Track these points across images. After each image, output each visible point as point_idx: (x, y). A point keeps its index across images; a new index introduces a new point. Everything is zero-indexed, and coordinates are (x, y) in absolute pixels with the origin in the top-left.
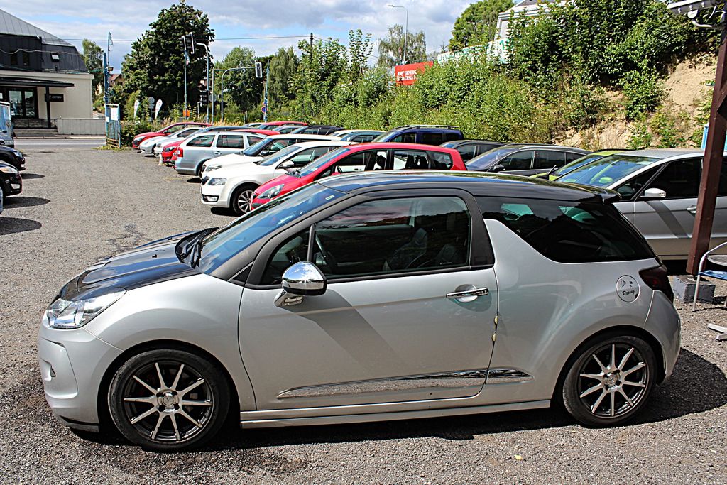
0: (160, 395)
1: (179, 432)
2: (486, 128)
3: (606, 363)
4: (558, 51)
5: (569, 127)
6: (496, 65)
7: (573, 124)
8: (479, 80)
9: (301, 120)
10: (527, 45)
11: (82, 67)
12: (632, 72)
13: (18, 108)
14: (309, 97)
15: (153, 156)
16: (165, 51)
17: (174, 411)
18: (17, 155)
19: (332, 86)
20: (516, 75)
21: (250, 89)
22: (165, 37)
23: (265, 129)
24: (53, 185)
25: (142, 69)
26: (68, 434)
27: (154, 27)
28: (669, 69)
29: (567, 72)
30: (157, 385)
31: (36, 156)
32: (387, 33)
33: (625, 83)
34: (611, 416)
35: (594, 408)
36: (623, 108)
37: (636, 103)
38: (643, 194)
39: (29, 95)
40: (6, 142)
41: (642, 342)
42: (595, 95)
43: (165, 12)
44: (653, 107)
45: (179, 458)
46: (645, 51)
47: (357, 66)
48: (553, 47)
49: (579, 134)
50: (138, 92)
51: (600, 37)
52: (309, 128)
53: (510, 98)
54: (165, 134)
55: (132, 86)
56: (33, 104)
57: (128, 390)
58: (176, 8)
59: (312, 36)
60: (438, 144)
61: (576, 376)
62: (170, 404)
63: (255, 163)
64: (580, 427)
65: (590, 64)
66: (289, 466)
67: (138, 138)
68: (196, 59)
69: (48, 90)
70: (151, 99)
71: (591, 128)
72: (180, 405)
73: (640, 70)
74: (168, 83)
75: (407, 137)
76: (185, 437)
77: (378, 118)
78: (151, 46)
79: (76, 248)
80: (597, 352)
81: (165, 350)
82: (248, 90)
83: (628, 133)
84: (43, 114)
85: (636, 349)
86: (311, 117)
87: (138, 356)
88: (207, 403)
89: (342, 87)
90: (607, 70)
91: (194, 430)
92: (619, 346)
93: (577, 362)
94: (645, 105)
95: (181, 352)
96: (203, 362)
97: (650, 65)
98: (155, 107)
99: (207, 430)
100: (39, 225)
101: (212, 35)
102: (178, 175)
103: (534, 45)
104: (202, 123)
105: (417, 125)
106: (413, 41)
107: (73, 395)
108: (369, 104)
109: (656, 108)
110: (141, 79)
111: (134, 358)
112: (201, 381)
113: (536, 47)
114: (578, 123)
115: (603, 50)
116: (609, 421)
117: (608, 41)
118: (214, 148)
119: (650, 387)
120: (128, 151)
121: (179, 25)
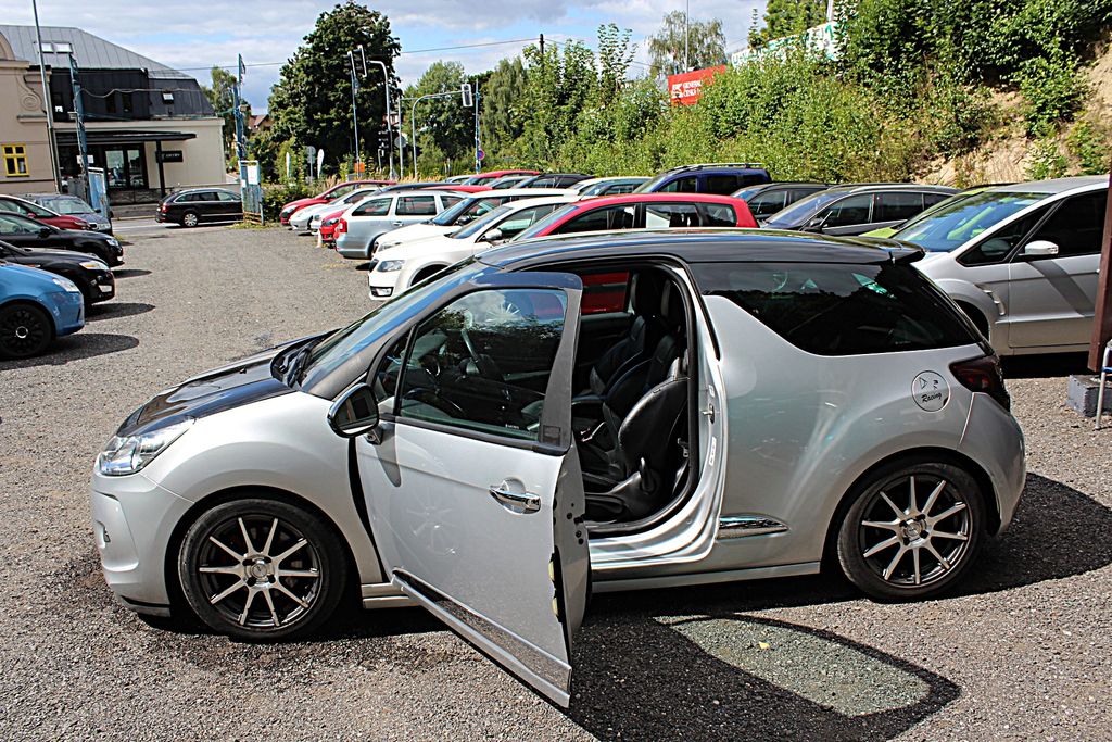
0: (248, 562)
1: (277, 615)
2: (808, 163)
3: (903, 505)
4: (916, 36)
5: (936, 154)
6: (821, 64)
7: (942, 149)
8: (794, 89)
9: (530, 168)
10: (866, 29)
11: (207, 108)
12: (1034, 59)
13: (120, 175)
14: (542, 129)
15: (309, 234)
16: (329, 77)
17: (268, 585)
18: (111, 243)
19: (574, 112)
20: (852, 77)
21: (460, 125)
22: (327, 55)
23: (476, 183)
24: (161, 285)
25: (296, 105)
26: (135, 621)
27: (311, 41)
28: (1097, 50)
29: (931, 67)
30: (242, 550)
31: (142, 244)
32: (664, 25)
33: (1024, 78)
34: (915, 584)
35: (887, 573)
36: (1022, 119)
37: (1040, 110)
38: (1024, 251)
39: (133, 154)
40: (101, 226)
41: (957, 471)
42: (977, 101)
43: (326, 17)
44: (1070, 114)
45: (278, 650)
46: (1055, 24)
47: (611, 80)
48: (907, 29)
49: (952, 163)
50: (293, 139)
51: (982, 8)
52: (541, 178)
53: (841, 115)
54: (327, 200)
55: (283, 131)
56: (141, 170)
57: (204, 557)
58: (341, 10)
59: (542, 39)
60: (728, 192)
61: (856, 526)
62: (262, 575)
63: (446, 235)
64: (868, 602)
65: (966, 53)
66: (428, 659)
67: (287, 209)
68: (375, 84)
69: (159, 146)
70: (311, 149)
71: (971, 154)
72: (276, 577)
73: (1047, 56)
74: (335, 123)
75: (684, 183)
76: (286, 621)
77: (644, 159)
78: (307, 70)
79: (183, 371)
80: (888, 488)
81: (251, 500)
82: (457, 126)
83: (1029, 157)
84: (154, 183)
85: (948, 481)
86: (545, 161)
87: (215, 509)
88: (313, 572)
89: (590, 113)
90: (994, 60)
91: (298, 611)
92: (921, 478)
93: (857, 504)
94: (1056, 111)
95: (272, 502)
96: (304, 515)
97: (1064, 46)
98: (316, 161)
99: (315, 611)
100: (135, 342)
101: (397, 46)
102: (344, 260)
103: (877, 28)
104: (383, 181)
105: (697, 165)
106: (705, 35)
107: (133, 566)
108: (631, 137)
109: (1075, 114)
110: (295, 120)
111: (209, 512)
112: (303, 543)
113: (881, 32)
114: (950, 147)
115: (987, 28)
116: (912, 593)
117: (995, 13)
118: (392, 217)
119: (975, 540)
120: (275, 228)
121: (347, 35)
